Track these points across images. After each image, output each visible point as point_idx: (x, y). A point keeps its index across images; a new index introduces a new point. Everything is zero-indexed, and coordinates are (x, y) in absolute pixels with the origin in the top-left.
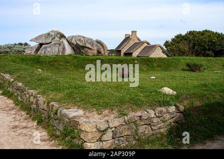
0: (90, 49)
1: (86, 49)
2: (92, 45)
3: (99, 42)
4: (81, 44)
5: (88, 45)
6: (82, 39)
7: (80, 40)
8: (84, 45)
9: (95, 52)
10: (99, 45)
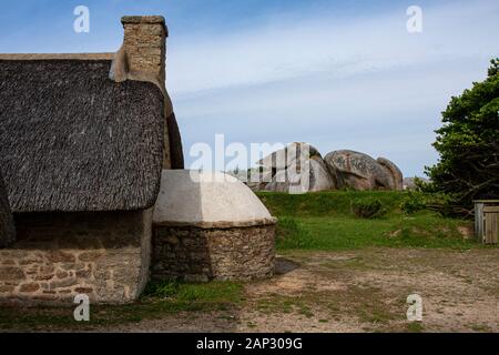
0: (360, 177)
1: (352, 178)
2: (363, 169)
3: (383, 163)
4: (341, 168)
5: (354, 170)
6: (345, 157)
7: (339, 160)
8: (347, 170)
9: (369, 183)
10: (382, 168)
